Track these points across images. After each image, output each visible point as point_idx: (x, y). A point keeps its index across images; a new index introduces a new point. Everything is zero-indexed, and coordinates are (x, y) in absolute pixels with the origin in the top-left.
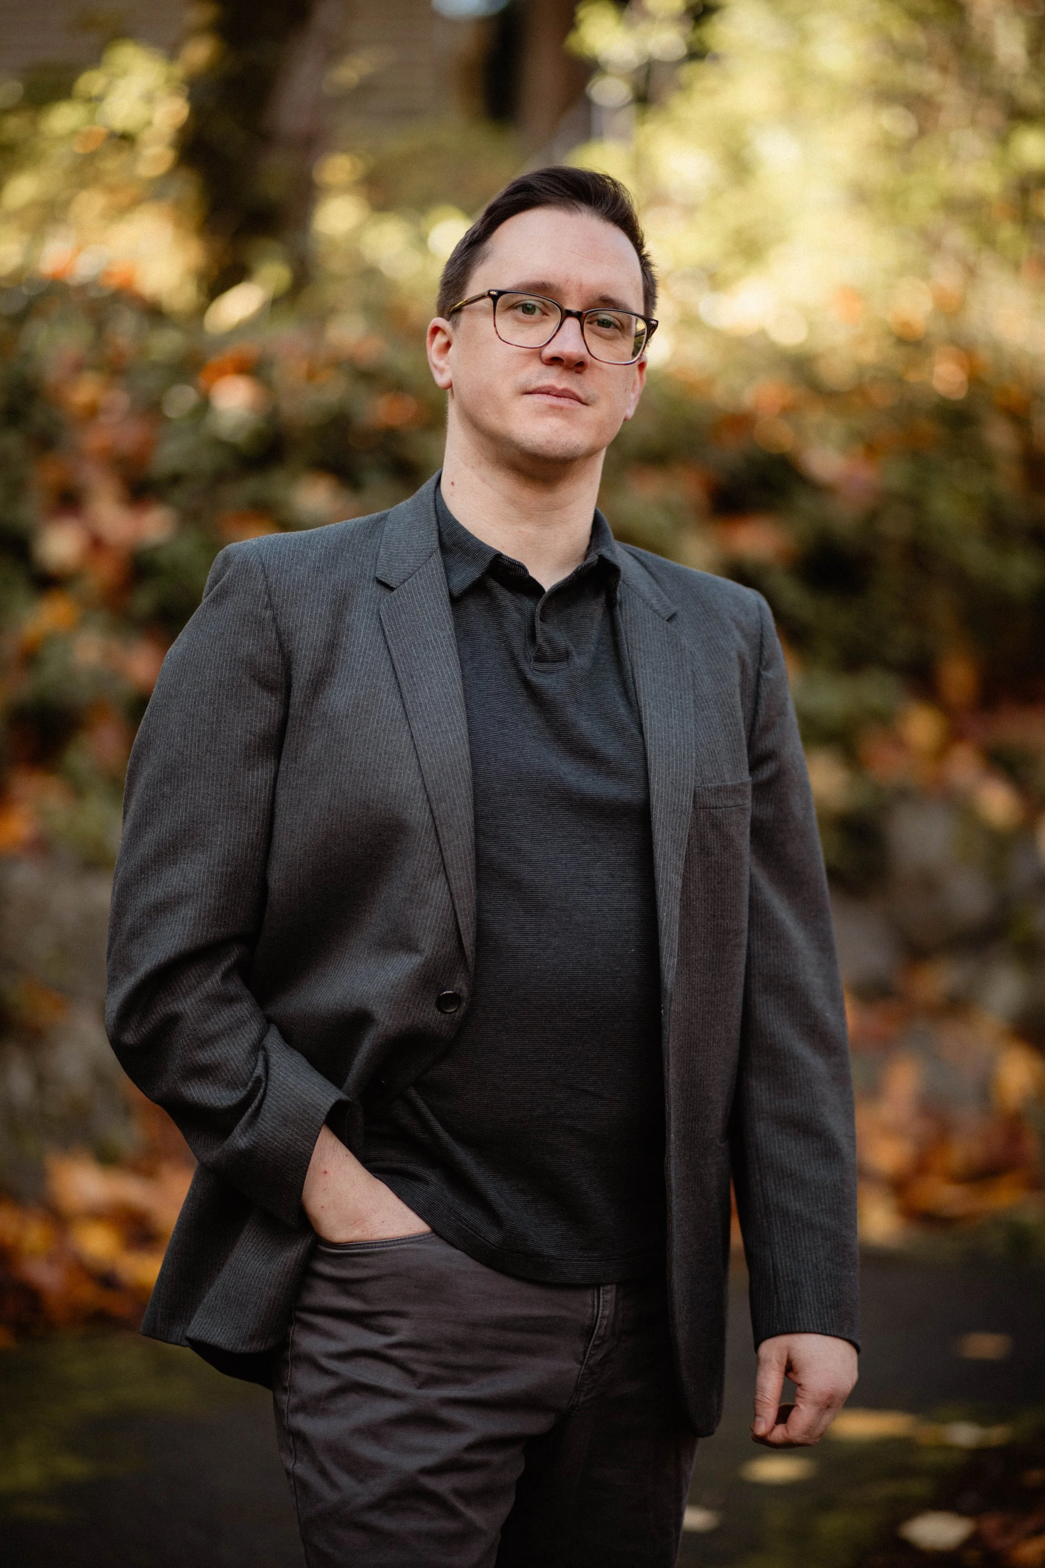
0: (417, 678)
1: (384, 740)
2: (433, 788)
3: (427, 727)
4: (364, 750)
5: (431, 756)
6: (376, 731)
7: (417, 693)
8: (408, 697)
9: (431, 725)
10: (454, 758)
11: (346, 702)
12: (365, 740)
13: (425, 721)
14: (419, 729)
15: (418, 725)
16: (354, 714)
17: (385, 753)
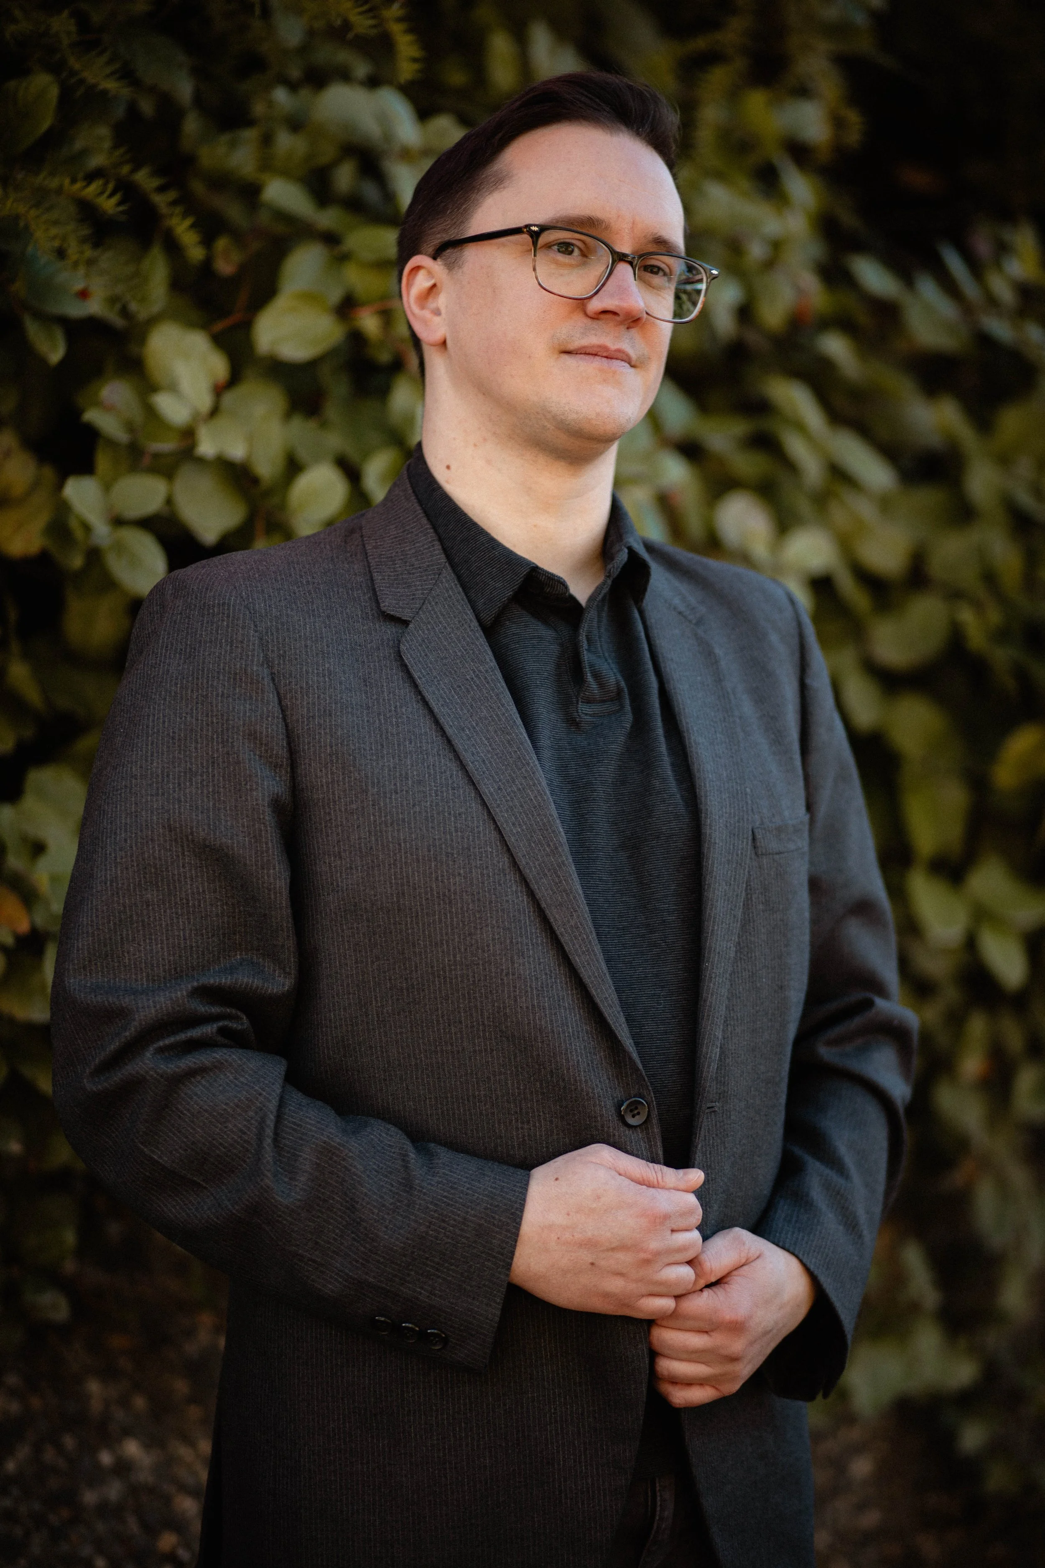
0: (469, 730)
1: (450, 814)
2: (527, 863)
3: (499, 789)
4: (427, 830)
5: (514, 824)
6: (437, 804)
7: (476, 749)
8: (467, 757)
9: (504, 784)
10: (542, 820)
11: (389, 775)
12: (427, 817)
13: (495, 781)
14: (491, 794)
15: (488, 788)
16: (404, 788)
17: (456, 831)
